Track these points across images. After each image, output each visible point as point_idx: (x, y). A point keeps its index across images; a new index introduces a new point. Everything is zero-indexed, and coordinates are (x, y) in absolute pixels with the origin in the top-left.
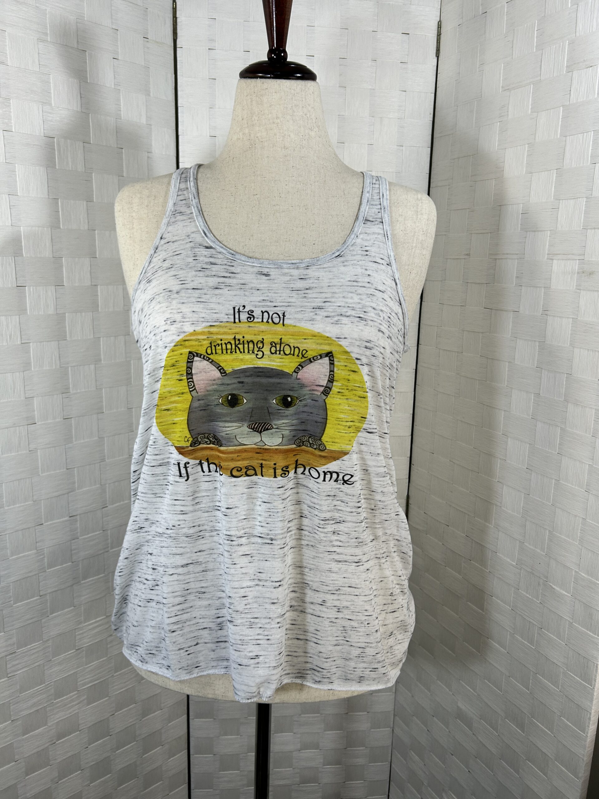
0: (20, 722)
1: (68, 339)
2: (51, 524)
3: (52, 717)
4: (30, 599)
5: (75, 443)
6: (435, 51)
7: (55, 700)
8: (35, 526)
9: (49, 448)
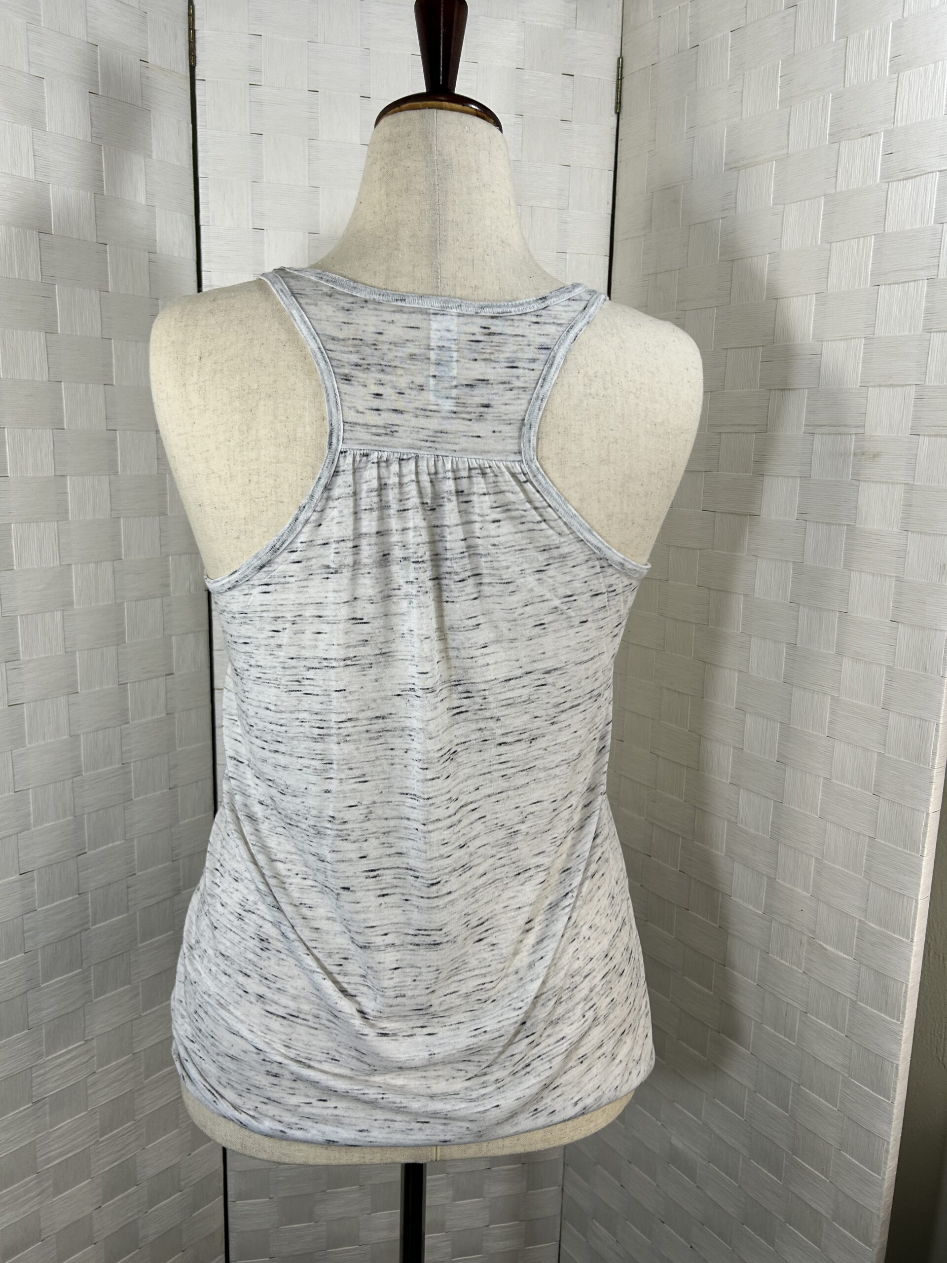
1: (15, 568)
5: (28, 746)
6: (614, 105)
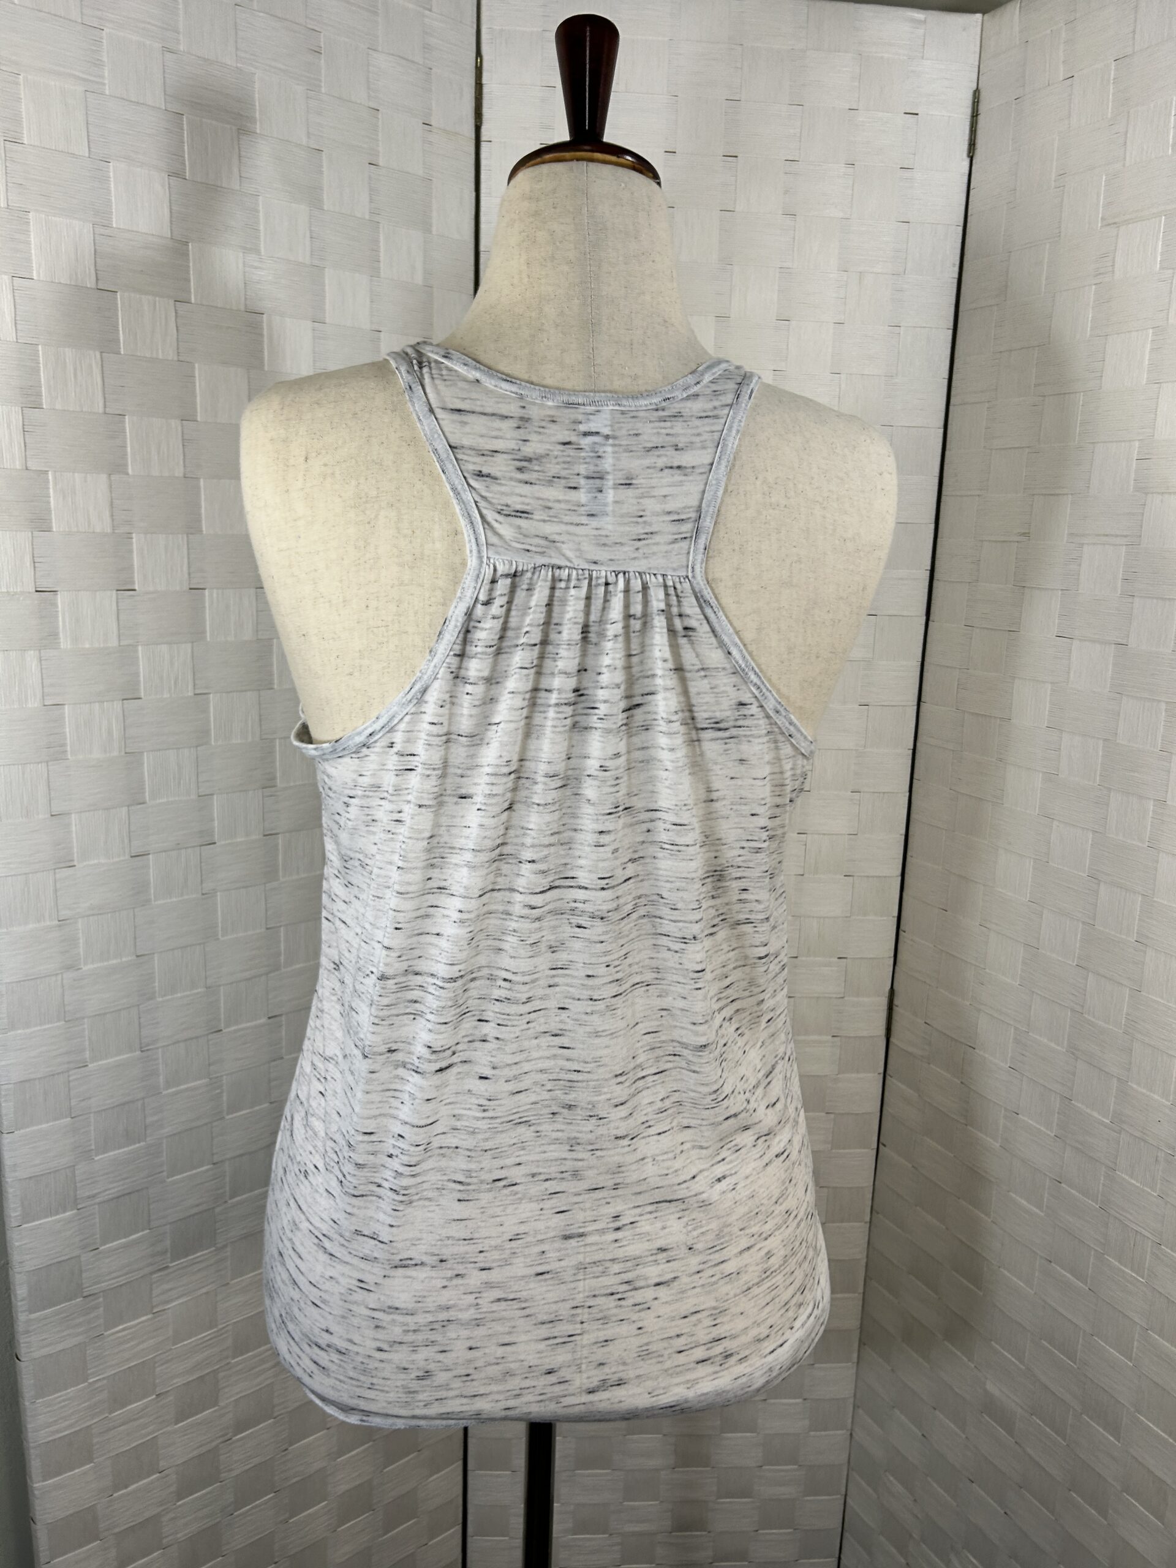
0: (171, 1398)
1: (276, 687)
2: (236, 1031)
3: (226, 1390)
4: (195, 1168)
5: (282, 880)
6: (965, 147)
7: (234, 1358)
8: (208, 1035)
9: (236, 889)
